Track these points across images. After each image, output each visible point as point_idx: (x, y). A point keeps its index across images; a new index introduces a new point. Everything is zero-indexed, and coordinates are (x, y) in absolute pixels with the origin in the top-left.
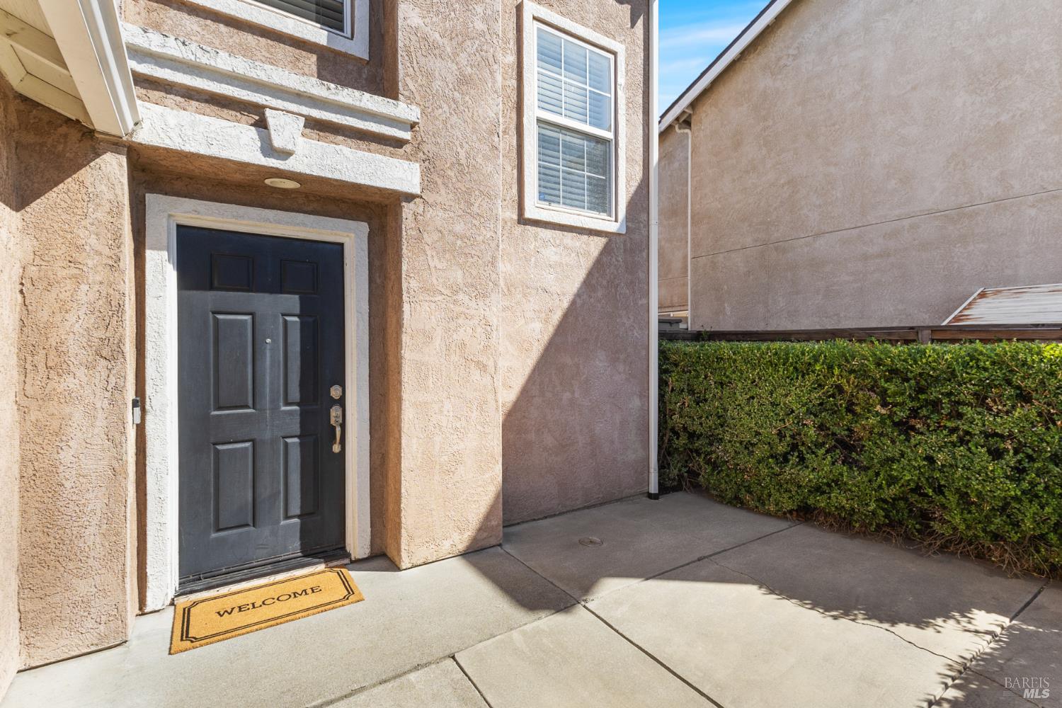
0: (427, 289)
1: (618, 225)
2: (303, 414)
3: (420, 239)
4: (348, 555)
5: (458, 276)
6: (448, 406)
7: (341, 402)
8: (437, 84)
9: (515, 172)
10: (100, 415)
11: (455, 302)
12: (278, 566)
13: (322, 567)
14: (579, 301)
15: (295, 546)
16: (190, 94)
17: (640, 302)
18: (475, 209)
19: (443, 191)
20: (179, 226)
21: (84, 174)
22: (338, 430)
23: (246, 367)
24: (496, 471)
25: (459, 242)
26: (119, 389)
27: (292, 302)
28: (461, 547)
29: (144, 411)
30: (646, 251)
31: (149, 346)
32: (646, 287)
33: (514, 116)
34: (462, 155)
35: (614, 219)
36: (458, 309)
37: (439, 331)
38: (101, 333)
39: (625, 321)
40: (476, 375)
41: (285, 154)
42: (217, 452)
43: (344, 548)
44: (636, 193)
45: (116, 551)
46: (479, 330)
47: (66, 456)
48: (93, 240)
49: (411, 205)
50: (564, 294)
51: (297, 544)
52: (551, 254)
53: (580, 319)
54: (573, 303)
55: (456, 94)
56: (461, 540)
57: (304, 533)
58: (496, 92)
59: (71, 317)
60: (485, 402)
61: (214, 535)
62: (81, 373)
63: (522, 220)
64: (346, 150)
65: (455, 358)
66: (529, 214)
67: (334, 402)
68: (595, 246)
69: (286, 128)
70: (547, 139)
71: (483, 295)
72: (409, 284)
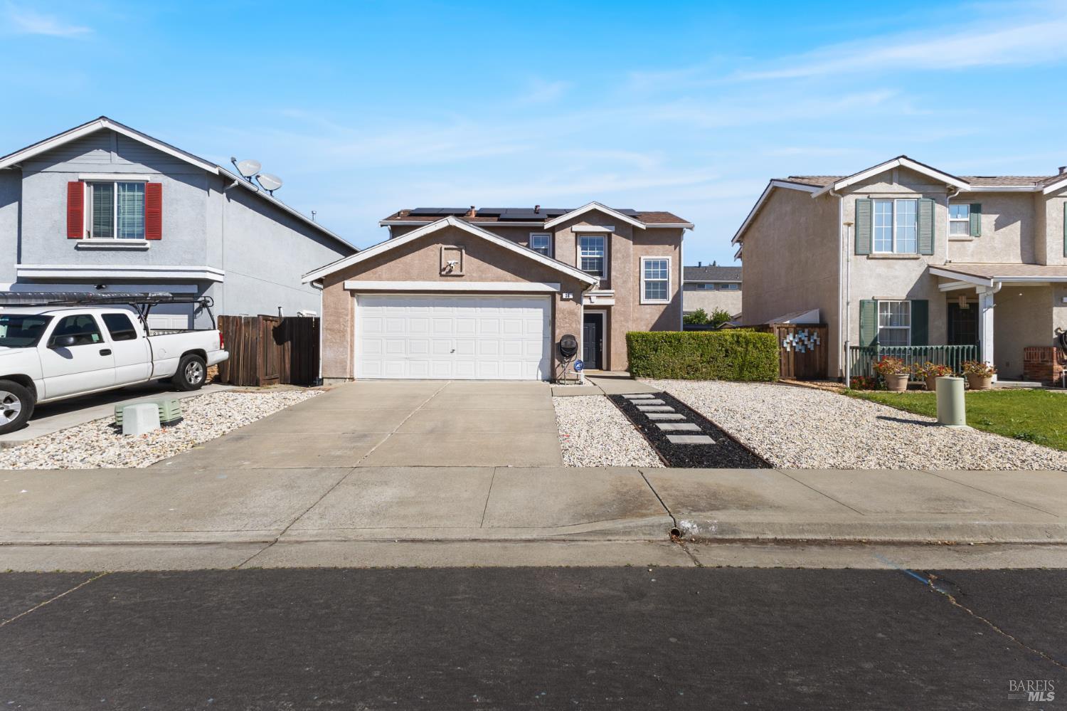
0: (616, 322)
1: (669, 302)
3: (615, 313)
5: (622, 318)
6: (620, 343)
8: (619, 284)
9: (638, 294)
12: (593, 369)
15: (594, 366)
17: (677, 321)
18: (626, 305)
19: (619, 303)
22: (601, 347)
25: (622, 312)
27: (594, 324)
30: (679, 307)
32: (679, 317)
33: (638, 282)
34: (623, 296)
35: (668, 300)
37: (618, 329)
41: (593, 302)
44: (677, 292)
49: (613, 307)
50: (653, 320)
52: (649, 311)
54: (656, 322)
55: (622, 285)
57: (596, 365)
63: (640, 304)
64: (602, 300)
66: (642, 303)
67: (601, 342)
68: (662, 308)
69: (594, 299)
70: (648, 284)
71: (627, 322)
72: (613, 321)
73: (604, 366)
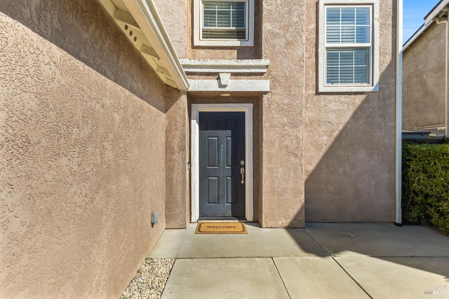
0: (273, 126)
1: (373, 87)
2: (232, 169)
3: (270, 107)
4: (246, 219)
5: (285, 120)
6: (280, 170)
7: (244, 166)
8: (277, 48)
9: (315, 73)
10: (181, 166)
11: (284, 130)
12: (225, 218)
13: (237, 221)
14: (349, 126)
15: (229, 213)
16: (201, 74)
17: (389, 125)
18: (293, 93)
19: (279, 88)
20: (199, 112)
21: (178, 102)
22: (243, 176)
23: (216, 153)
24: (302, 198)
25: (286, 107)
26: (185, 159)
27: (229, 132)
28: (286, 225)
29: (191, 166)
30: (394, 98)
31: (192, 147)
32: (394, 117)
33: (314, 50)
34: (287, 72)
35: (371, 85)
36: (285, 133)
37: (277, 142)
38: (181, 144)
39: (379, 134)
40: (293, 158)
41: (225, 86)
42: (208, 179)
43: (245, 217)
44: (387, 69)
45: (184, 203)
46: (294, 140)
47: (174, 176)
48: (179, 119)
49: (267, 95)
50: (340, 124)
51: (230, 212)
52: (333, 106)
53: (349, 134)
54: (345, 128)
55: (285, 50)
56: (286, 222)
58: (303, 44)
59: (175, 140)
60: (297, 169)
61: (208, 204)
62: (177, 154)
63: (318, 93)
64: (244, 81)
65: (283, 152)
66: (320, 90)
67: (241, 166)
68: (359, 100)
69: (225, 78)
70: (332, 55)
71: (296, 127)
72: (266, 124)
73: (249, 214)
